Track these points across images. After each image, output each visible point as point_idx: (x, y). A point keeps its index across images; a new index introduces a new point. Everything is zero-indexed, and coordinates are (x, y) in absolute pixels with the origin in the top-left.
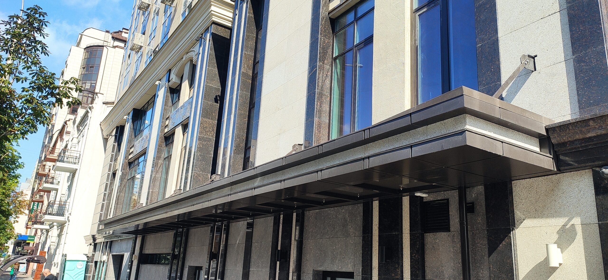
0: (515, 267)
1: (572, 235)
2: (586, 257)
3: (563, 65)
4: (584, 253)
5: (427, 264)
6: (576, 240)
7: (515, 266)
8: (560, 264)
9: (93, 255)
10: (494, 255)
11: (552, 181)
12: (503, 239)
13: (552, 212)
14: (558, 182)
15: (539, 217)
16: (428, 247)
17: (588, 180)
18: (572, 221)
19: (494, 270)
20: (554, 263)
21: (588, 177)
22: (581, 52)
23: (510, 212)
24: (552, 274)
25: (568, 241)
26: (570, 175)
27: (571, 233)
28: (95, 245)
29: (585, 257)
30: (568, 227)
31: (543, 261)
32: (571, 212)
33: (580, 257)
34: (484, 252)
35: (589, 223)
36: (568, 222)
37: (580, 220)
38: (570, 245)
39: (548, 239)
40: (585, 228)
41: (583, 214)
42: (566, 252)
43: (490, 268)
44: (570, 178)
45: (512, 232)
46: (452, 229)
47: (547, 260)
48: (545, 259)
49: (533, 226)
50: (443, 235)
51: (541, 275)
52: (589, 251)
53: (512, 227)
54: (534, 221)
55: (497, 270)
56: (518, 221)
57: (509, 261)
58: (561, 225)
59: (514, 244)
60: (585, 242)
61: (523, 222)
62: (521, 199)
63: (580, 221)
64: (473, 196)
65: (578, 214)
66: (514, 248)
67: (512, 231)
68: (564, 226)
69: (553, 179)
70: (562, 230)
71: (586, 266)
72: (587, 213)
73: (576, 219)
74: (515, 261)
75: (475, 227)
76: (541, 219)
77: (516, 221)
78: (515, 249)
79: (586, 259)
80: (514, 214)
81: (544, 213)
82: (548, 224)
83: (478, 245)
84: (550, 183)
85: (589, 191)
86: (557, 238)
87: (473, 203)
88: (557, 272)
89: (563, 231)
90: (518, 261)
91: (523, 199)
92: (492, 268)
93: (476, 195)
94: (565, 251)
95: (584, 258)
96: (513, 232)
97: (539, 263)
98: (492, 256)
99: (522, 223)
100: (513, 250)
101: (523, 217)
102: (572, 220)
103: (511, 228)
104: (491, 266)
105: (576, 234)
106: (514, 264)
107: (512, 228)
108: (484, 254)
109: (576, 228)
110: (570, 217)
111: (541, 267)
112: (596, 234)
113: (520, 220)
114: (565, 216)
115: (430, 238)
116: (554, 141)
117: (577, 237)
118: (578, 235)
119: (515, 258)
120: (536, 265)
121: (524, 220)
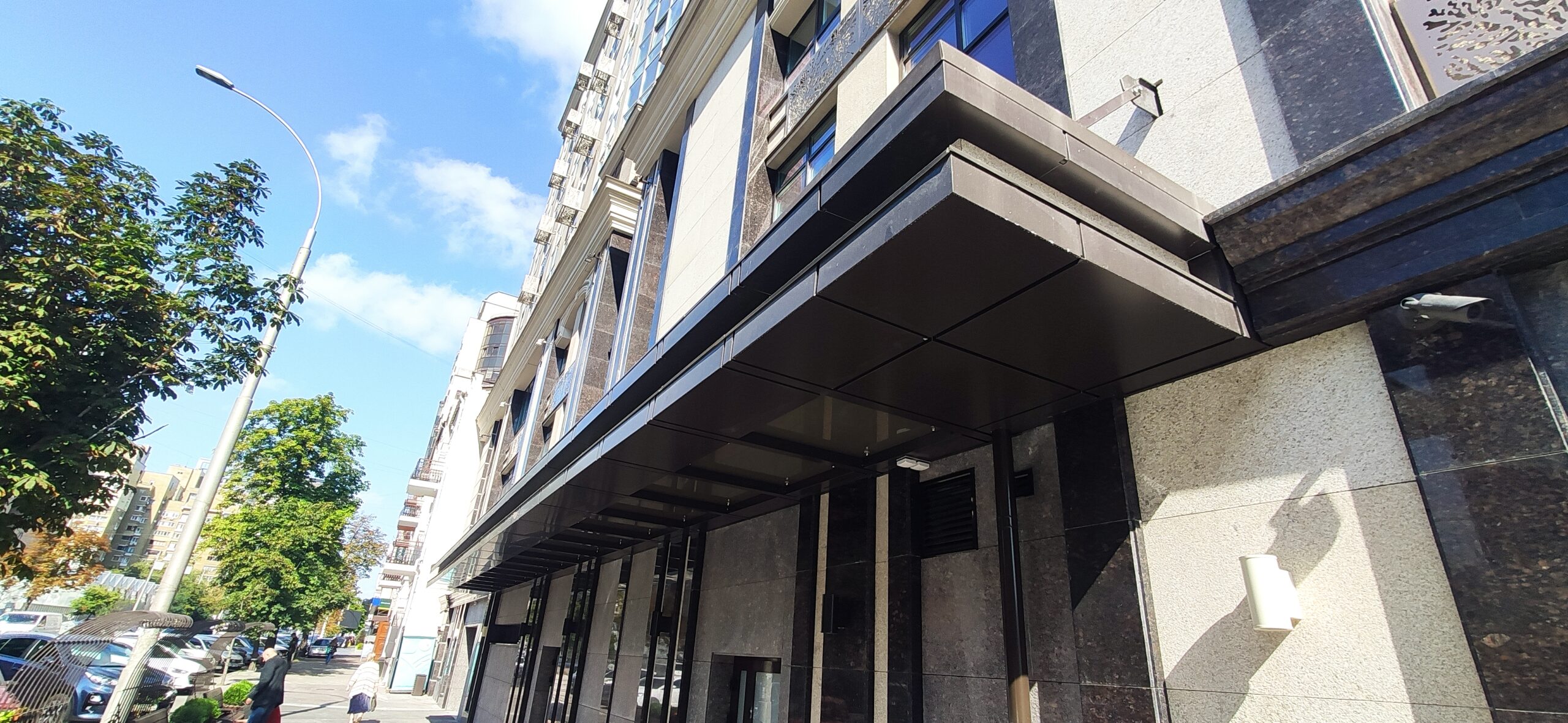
0: (1149, 635)
1: (1323, 527)
2: (1384, 594)
3: (1237, 75)
4: (1375, 583)
5: (927, 635)
6: (1338, 540)
7: (1149, 630)
8: (1295, 622)
9: (447, 628)
10: (1088, 600)
11: (1237, 378)
12: (1110, 555)
13: (1245, 466)
14: (1257, 377)
15: (1207, 484)
16: (929, 589)
17: (1356, 356)
18: (1317, 482)
19: (1089, 643)
20: (1270, 618)
21: (1354, 345)
22: (1284, 24)
23: (1124, 478)
24: (1267, 654)
25: (1312, 546)
26: (1293, 353)
27: (1317, 521)
28: (451, 611)
29: (1381, 594)
30: (1305, 501)
31: (1232, 614)
32: (1311, 456)
33: (1360, 596)
34: (1061, 596)
35: (1379, 484)
36: (1302, 487)
37: (1343, 477)
38: (1320, 558)
39: (1243, 546)
40: (1367, 501)
41: (1351, 459)
42: (1309, 582)
43: (1077, 638)
44: (1292, 359)
45: (1132, 533)
46: (982, 542)
47: (1247, 609)
48: (1238, 607)
49: (1191, 509)
50: (963, 559)
51: (1231, 658)
52: (1393, 574)
53: (1132, 517)
54: (1194, 497)
55: (1098, 643)
56: (1147, 502)
57: (1129, 617)
58: (1281, 498)
59: (1140, 566)
60: (1373, 546)
61: (1163, 504)
62: (1153, 441)
63: (1344, 481)
64: (1030, 453)
65: (1334, 461)
66: (1141, 579)
67: (1134, 530)
68: (1292, 500)
69: (1240, 372)
70: (1284, 513)
71: (1390, 623)
72: (1365, 455)
73: (1331, 475)
74: (1146, 615)
75: (1036, 531)
76: (1216, 489)
77: (1141, 502)
78: (1144, 579)
79: (1384, 601)
80: (1135, 484)
81: (1221, 469)
82: (1237, 500)
83: (1047, 577)
84: (1230, 384)
85: (1362, 387)
86: (1272, 541)
87: (1029, 472)
88: (1287, 649)
89: (1291, 516)
90: (1157, 617)
91: (1155, 439)
92: (1084, 638)
93: (1036, 448)
94: (1303, 578)
95: (1378, 597)
96: (1135, 534)
97: (1223, 621)
98: (1081, 605)
99: (1160, 507)
100: (1139, 585)
101: (1160, 488)
102: (1317, 479)
103: (1130, 523)
104: (1081, 634)
105: (1338, 523)
106: (1144, 625)
107: (1133, 522)
108: (1060, 601)
109: (1335, 502)
110: (1307, 472)
111: (1229, 634)
112: (1411, 516)
113: (1153, 497)
114: (1290, 470)
115: (933, 568)
116: (1232, 257)
117: (1340, 533)
118: (1343, 524)
119: (1145, 607)
120: (1213, 627)
121: (1164, 496)
